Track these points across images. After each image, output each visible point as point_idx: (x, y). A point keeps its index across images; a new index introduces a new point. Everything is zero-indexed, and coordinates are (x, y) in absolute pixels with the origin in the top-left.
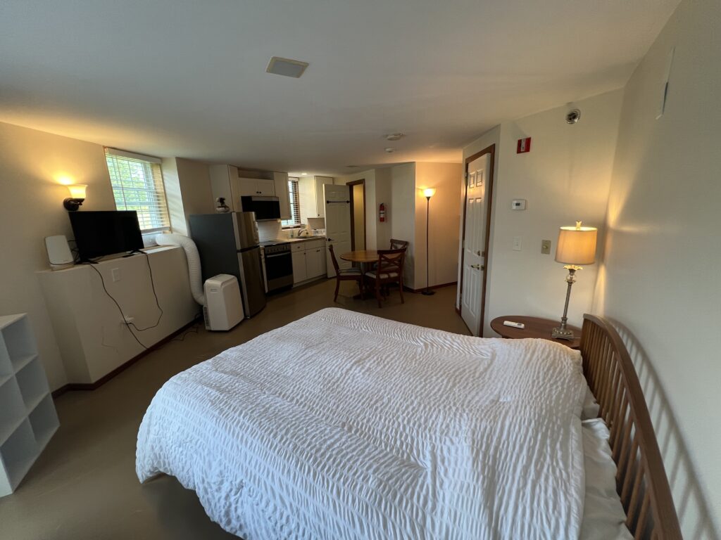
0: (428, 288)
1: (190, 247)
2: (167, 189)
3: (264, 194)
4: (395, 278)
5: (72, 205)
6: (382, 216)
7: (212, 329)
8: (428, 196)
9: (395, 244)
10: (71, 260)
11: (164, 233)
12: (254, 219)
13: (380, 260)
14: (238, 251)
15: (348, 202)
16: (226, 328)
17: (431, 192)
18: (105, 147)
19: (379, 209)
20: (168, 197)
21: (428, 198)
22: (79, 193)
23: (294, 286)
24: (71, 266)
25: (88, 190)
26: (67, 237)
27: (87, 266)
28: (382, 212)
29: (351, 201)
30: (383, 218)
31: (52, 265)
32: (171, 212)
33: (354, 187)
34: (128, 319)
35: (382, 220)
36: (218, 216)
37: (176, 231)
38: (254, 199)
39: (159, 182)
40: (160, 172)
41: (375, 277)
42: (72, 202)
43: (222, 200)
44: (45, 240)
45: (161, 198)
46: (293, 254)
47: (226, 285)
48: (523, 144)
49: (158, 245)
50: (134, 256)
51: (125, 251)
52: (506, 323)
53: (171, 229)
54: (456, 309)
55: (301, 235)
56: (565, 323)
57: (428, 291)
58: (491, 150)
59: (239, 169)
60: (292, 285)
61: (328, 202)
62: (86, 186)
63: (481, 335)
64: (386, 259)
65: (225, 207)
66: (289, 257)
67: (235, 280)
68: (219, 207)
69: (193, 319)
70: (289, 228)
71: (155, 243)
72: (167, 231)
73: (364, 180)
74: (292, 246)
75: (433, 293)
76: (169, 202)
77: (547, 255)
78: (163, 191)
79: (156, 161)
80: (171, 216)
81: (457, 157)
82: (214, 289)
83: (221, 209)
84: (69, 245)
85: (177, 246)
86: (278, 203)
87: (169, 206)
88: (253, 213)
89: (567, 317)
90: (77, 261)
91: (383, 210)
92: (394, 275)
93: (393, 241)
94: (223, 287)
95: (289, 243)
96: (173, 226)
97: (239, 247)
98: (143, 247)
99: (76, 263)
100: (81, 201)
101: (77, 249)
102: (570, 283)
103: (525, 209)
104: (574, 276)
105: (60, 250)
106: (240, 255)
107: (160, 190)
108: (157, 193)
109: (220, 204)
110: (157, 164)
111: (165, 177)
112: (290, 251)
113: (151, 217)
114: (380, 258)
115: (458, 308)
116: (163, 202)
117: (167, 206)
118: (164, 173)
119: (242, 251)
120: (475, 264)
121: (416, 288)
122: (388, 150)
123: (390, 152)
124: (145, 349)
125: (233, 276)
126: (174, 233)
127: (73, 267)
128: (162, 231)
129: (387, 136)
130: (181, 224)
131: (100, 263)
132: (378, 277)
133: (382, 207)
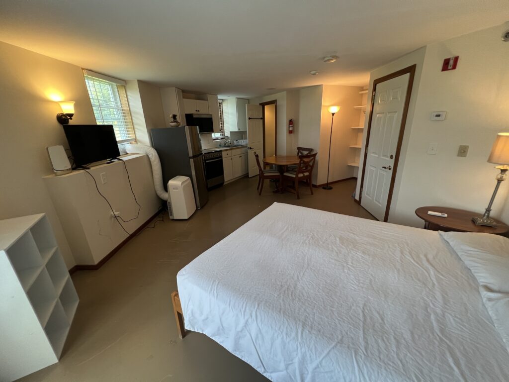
0: (328, 184)
1: (153, 154)
2: (131, 107)
3: (201, 112)
4: (307, 176)
5: (63, 119)
6: (291, 129)
7: (175, 218)
8: (334, 112)
9: (301, 151)
10: (69, 166)
11: (131, 143)
12: (198, 133)
13: (300, 163)
14: (190, 158)
15: (261, 119)
16: (186, 217)
17: (335, 109)
18: (83, 69)
19: (288, 123)
20: (133, 114)
21: (333, 114)
22: (68, 108)
23: (225, 184)
24: (70, 171)
25: (76, 106)
26: (64, 147)
27: (82, 171)
28: (291, 126)
29: (263, 118)
30: (292, 131)
31: (55, 171)
32: (135, 126)
33: (265, 106)
34: (117, 213)
35: (291, 132)
36: (171, 129)
37: (140, 142)
38: (194, 117)
39: (125, 102)
40: (125, 93)
41: (294, 176)
42: (64, 117)
43: (174, 117)
44: (47, 148)
45: (127, 114)
46: (223, 159)
47: (184, 184)
48: (451, 62)
49: (127, 154)
50: (114, 163)
51: (106, 159)
52: (430, 213)
53: (136, 140)
54: (355, 200)
55: (226, 145)
56: (489, 214)
57: (327, 187)
58: (411, 70)
59: (183, 91)
60: (223, 183)
61: (249, 119)
62: (74, 102)
63: (386, 220)
64: (305, 163)
65: (177, 122)
66: (221, 162)
67: (189, 181)
68: (172, 122)
69: (158, 210)
70: (218, 139)
71: (126, 152)
72: (133, 142)
73: (276, 101)
74: (223, 153)
75: (331, 188)
76: (133, 118)
77: (464, 158)
78: (128, 109)
79: (121, 83)
80: (136, 130)
81: (365, 79)
82: (176, 188)
83: (173, 124)
84: (66, 153)
85: (142, 154)
86: (211, 119)
87: (134, 121)
88: (198, 127)
89: (491, 208)
90: (73, 167)
91: (292, 124)
92: (306, 174)
93: (299, 149)
94: (182, 186)
95: (221, 151)
96: (138, 138)
97: (191, 154)
98: (120, 156)
99: (74, 169)
100: (71, 115)
101: (72, 157)
102: (499, 181)
103: (445, 119)
104: (504, 175)
105: (60, 158)
106: (192, 161)
107: (126, 108)
108: (123, 110)
109: (172, 120)
110: (122, 86)
111: (129, 97)
112: (221, 157)
113: (120, 131)
114: (300, 162)
115: (357, 198)
116: (128, 118)
117: (132, 122)
118: (128, 94)
119: (193, 157)
120: (387, 166)
121: (318, 184)
122: (313, 72)
123: (314, 74)
124: (129, 235)
125: (188, 178)
126: (139, 144)
127: (71, 172)
128: (129, 142)
129: (324, 58)
130: (143, 135)
131: (92, 168)
132: (297, 175)
133: (291, 122)
